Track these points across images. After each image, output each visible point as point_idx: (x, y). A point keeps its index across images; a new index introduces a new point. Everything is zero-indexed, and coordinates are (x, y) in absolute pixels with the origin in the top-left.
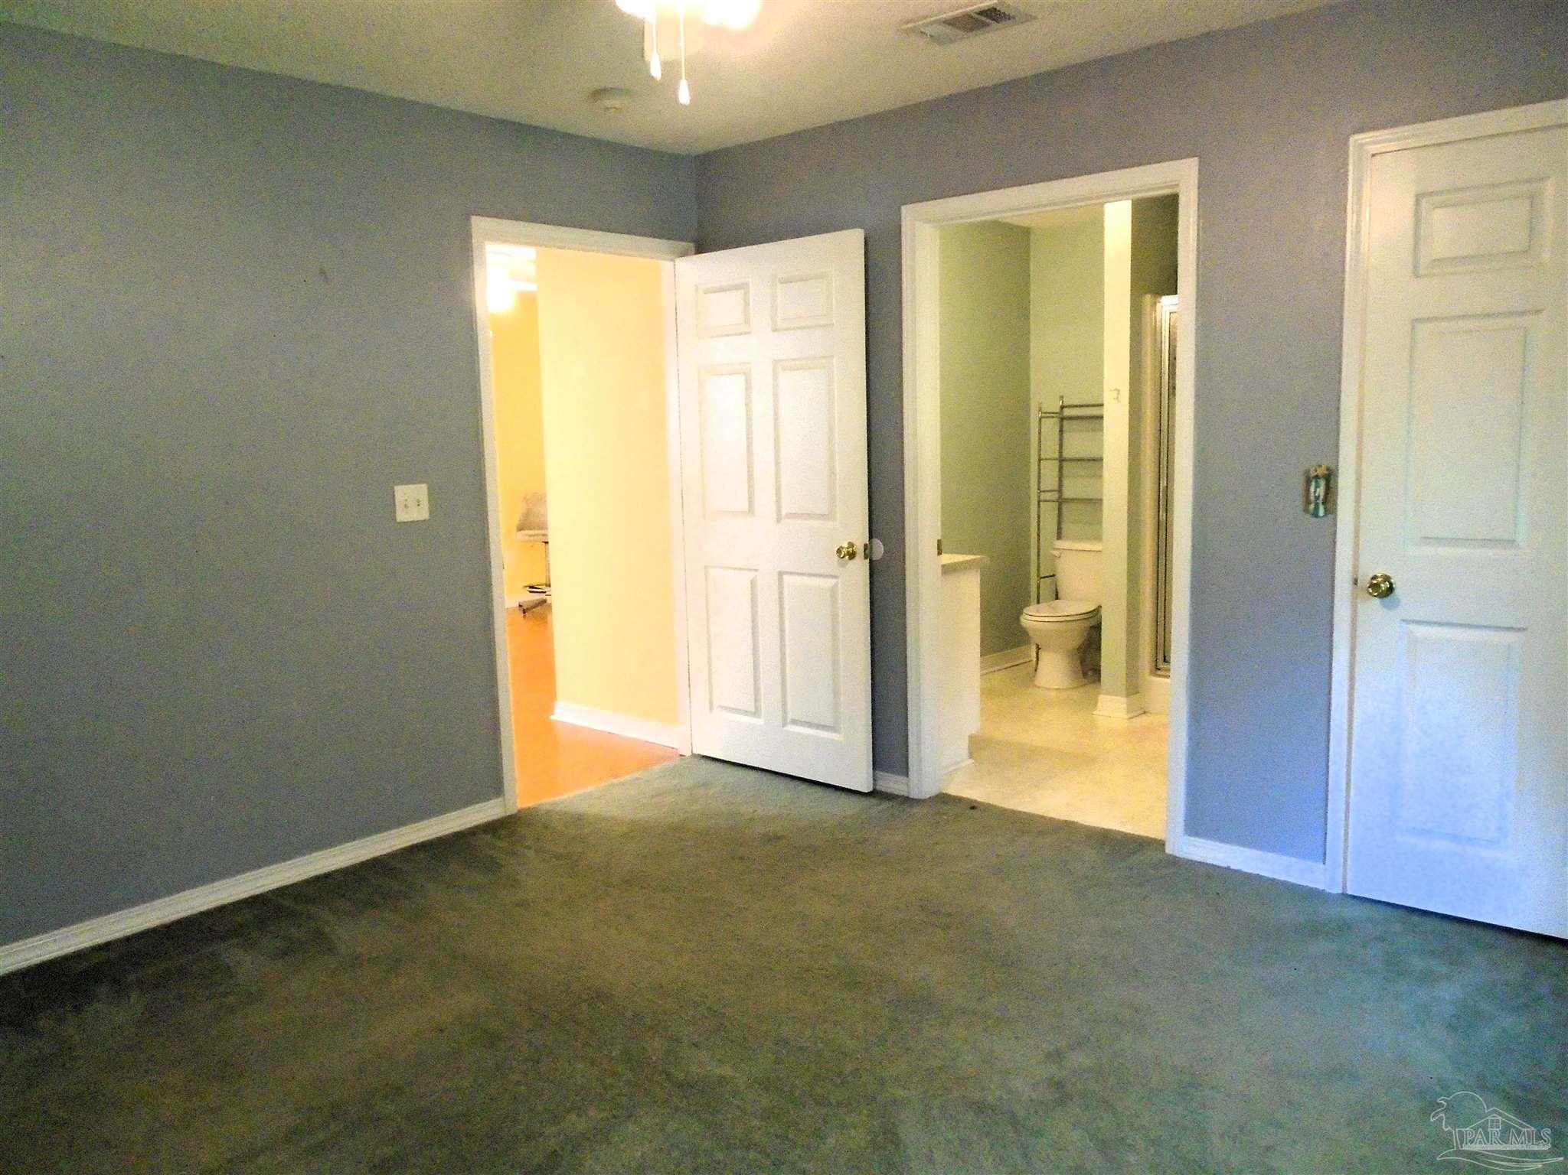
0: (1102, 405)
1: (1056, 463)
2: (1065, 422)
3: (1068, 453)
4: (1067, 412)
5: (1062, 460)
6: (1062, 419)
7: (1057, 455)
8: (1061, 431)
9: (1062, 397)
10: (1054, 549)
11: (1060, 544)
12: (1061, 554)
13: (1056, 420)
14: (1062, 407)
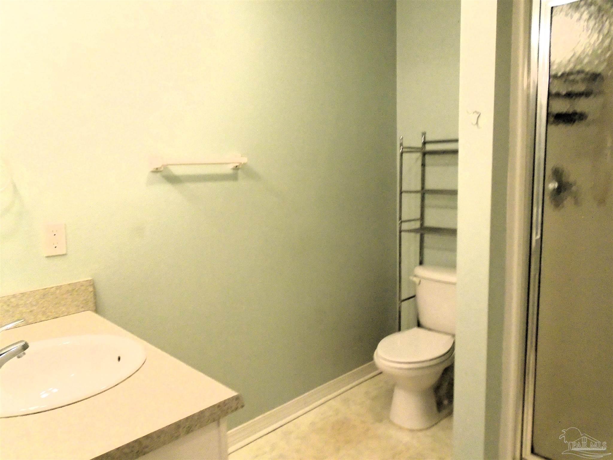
0: (456, 141)
1: (419, 196)
2: (427, 157)
3: (429, 185)
4: (429, 147)
5: (424, 192)
6: (424, 154)
7: (419, 188)
8: (423, 165)
9: (424, 134)
10: (415, 276)
11: (420, 271)
12: (420, 281)
13: (419, 155)
14: (425, 143)
